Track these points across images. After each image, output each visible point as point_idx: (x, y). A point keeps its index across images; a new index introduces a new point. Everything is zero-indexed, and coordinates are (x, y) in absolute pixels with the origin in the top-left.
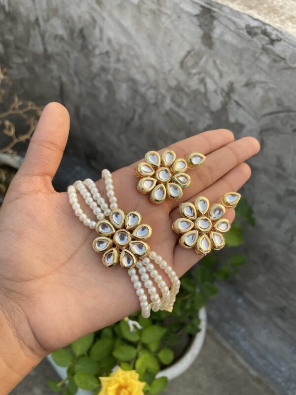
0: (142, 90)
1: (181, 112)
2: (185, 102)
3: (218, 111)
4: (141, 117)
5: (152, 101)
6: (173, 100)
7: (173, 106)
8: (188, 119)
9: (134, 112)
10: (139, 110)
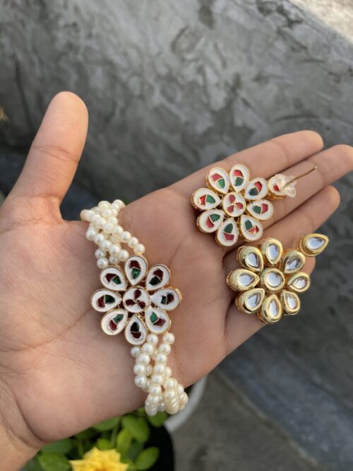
0: (124, 76)
3: (222, 110)
5: (137, 92)
6: (163, 93)
7: (164, 101)
8: (183, 118)
9: (114, 105)
10: (120, 103)
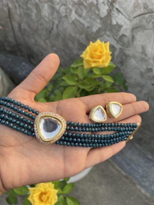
0: (57, 7)
1: (82, 20)
2: (84, 13)
3: (106, 17)
4: (57, 26)
5: (64, 15)
6: (76, 12)
7: (77, 16)
8: (86, 25)
9: (53, 23)
10: (56, 22)
